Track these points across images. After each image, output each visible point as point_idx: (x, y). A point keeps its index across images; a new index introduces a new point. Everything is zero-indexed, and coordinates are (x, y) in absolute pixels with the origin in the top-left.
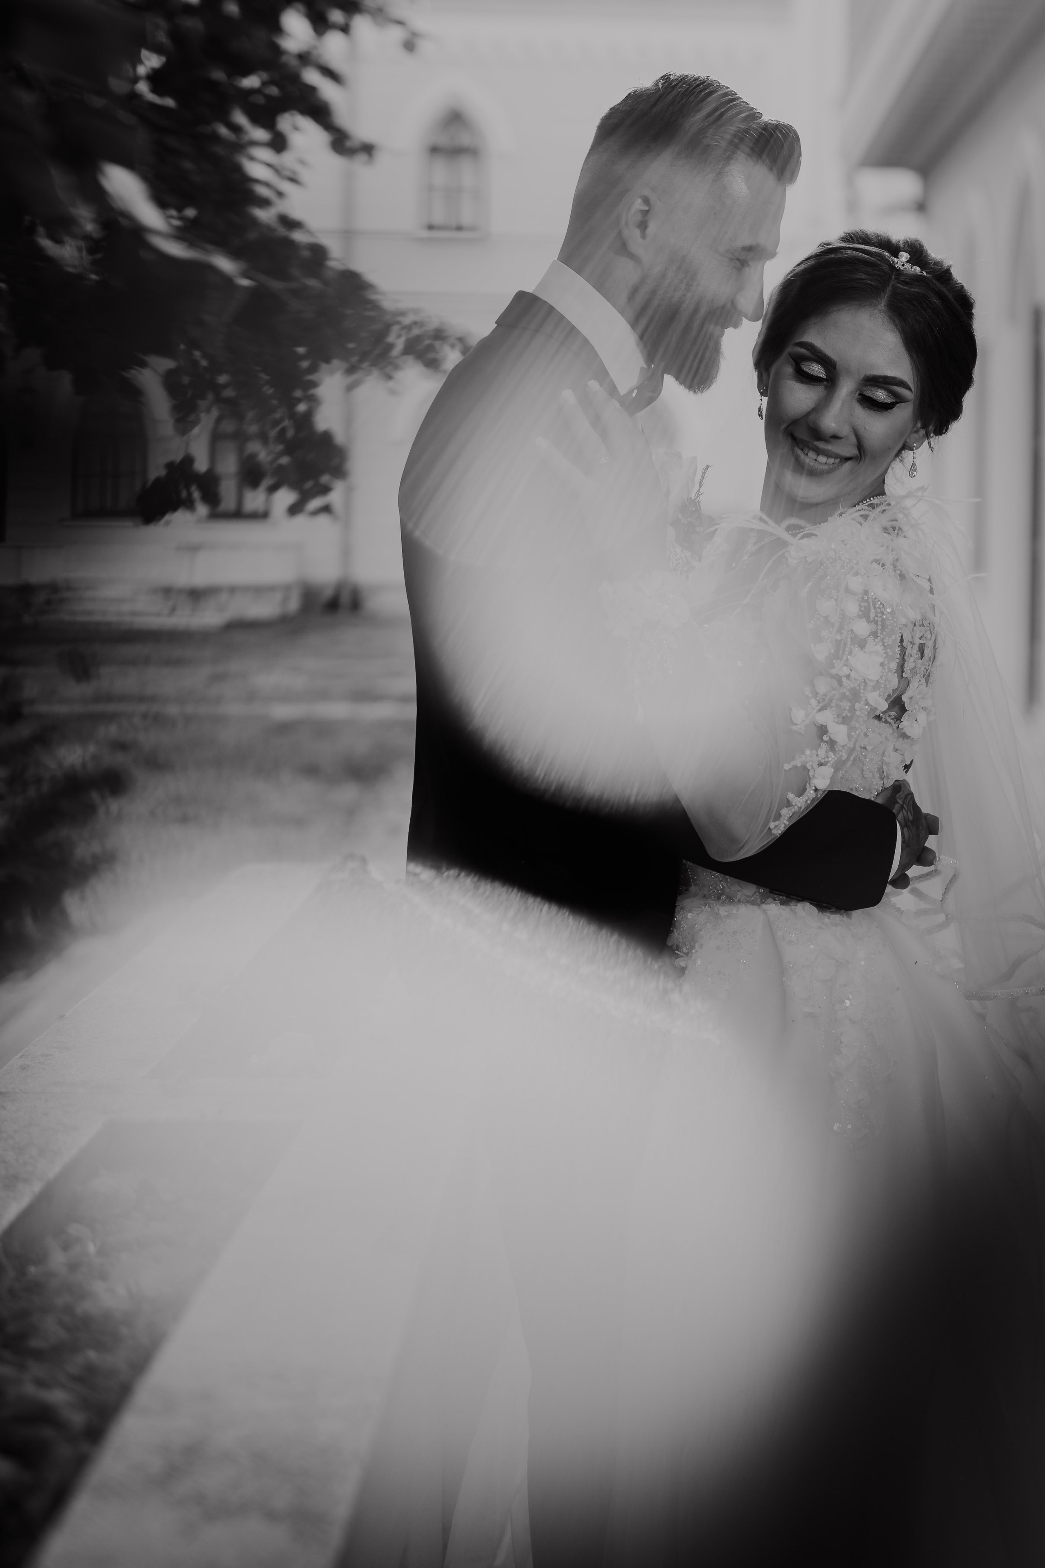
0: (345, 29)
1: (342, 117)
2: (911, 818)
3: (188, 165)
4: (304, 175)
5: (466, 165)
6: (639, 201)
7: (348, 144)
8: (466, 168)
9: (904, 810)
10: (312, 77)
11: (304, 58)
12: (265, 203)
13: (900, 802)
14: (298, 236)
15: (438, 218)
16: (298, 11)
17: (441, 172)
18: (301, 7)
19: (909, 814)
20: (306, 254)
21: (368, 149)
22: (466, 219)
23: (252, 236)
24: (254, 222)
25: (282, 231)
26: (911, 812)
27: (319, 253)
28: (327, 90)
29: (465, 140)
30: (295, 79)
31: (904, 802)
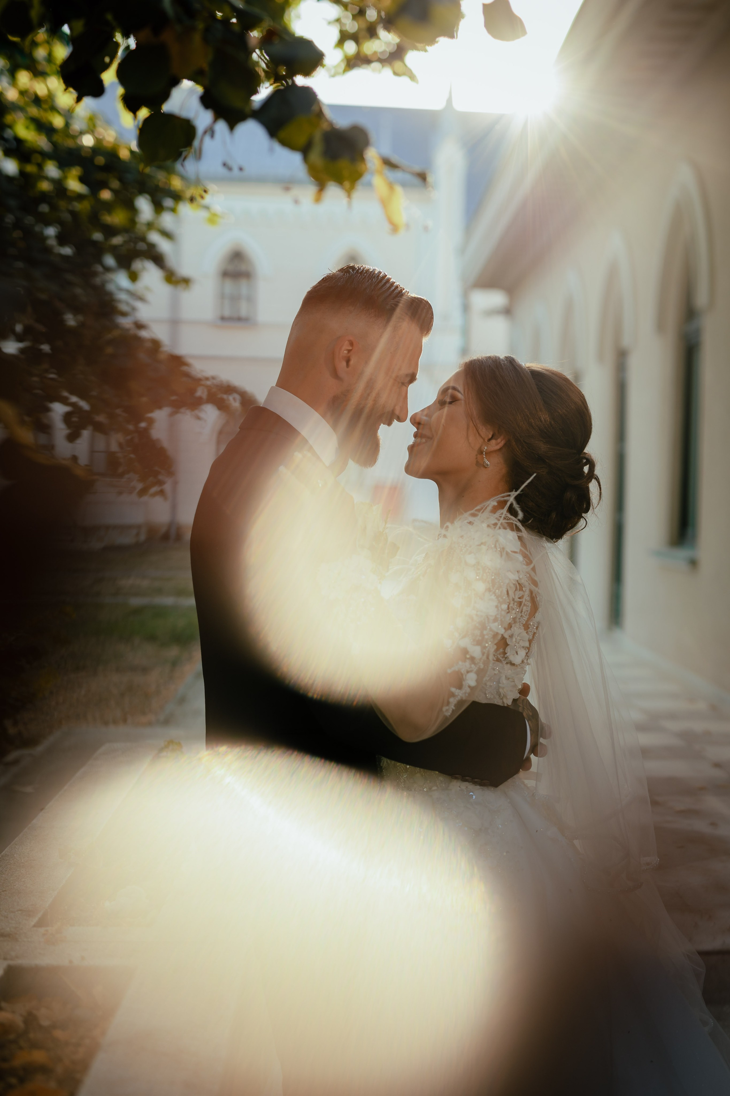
0: (173, 210)
1: (171, 261)
2: (531, 714)
3: (78, 291)
4: (149, 297)
5: (243, 283)
6: (347, 343)
7: (174, 279)
8: (243, 285)
9: (525, 710)
10: (154, 237)
11: (150, 225)
12: (124, 314)
13: (521, 705)
14: (144, 334)
15: (227, 313)
16: (146, 199)
17: (229, 286)
18: (148, 197)
19: (529, 712)
20: (149, 345)
21: (186, 281)
22: (243, 312)
23: (116, 333)
24: (117, 326)
25: (134, 331)
26: (529, 710)
27: (156, 344)
28: (164, 245)
29: (243, 267)
30: (143, 239)
31: (523, 705)
